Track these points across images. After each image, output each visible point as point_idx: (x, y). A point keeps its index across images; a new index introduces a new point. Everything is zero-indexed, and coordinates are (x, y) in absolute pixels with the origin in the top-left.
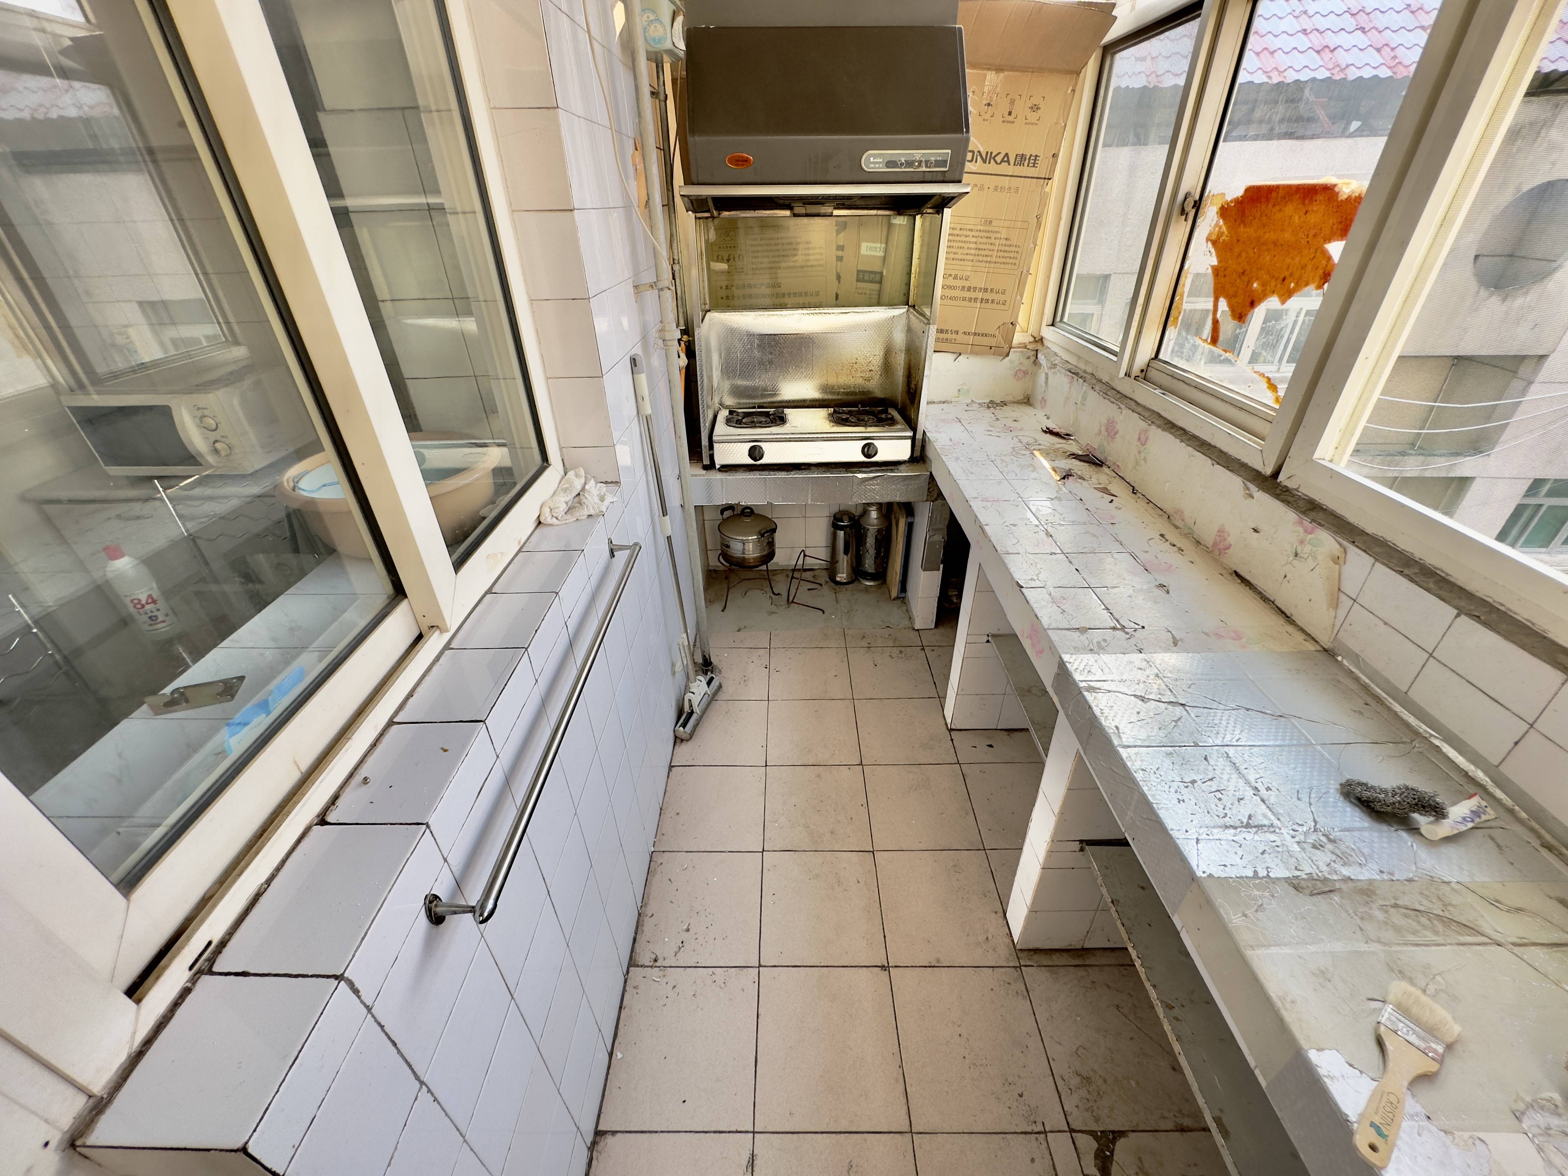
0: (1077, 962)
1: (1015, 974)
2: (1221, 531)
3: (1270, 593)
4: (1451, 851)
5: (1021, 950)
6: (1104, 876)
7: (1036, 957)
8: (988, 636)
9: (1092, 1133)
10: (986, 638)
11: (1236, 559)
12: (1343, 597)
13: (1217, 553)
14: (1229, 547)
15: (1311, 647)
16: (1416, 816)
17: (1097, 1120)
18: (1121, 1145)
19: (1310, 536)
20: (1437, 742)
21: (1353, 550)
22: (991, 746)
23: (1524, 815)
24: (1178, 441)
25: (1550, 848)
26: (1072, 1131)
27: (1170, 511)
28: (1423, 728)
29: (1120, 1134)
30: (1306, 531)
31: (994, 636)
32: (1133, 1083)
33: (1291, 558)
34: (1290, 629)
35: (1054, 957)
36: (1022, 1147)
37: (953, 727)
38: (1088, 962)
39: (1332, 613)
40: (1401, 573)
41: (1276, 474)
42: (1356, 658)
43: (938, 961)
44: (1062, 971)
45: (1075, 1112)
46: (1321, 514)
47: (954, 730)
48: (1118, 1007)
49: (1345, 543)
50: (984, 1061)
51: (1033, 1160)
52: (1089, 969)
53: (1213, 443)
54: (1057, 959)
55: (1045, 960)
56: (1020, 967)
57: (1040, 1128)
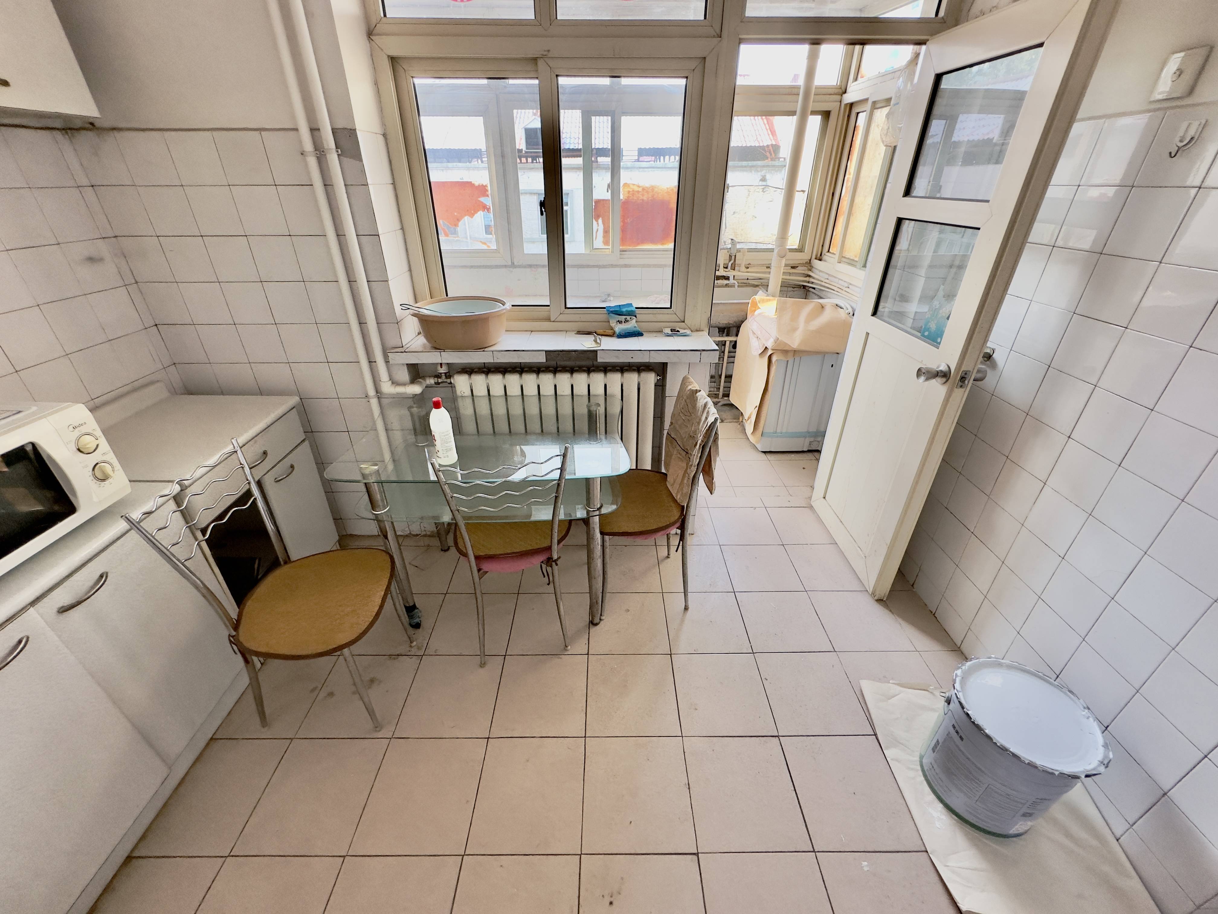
13: (510, 294)
14: (513, 290)
30: (534, 272)
33: (535, 280)
41: (513, 263)
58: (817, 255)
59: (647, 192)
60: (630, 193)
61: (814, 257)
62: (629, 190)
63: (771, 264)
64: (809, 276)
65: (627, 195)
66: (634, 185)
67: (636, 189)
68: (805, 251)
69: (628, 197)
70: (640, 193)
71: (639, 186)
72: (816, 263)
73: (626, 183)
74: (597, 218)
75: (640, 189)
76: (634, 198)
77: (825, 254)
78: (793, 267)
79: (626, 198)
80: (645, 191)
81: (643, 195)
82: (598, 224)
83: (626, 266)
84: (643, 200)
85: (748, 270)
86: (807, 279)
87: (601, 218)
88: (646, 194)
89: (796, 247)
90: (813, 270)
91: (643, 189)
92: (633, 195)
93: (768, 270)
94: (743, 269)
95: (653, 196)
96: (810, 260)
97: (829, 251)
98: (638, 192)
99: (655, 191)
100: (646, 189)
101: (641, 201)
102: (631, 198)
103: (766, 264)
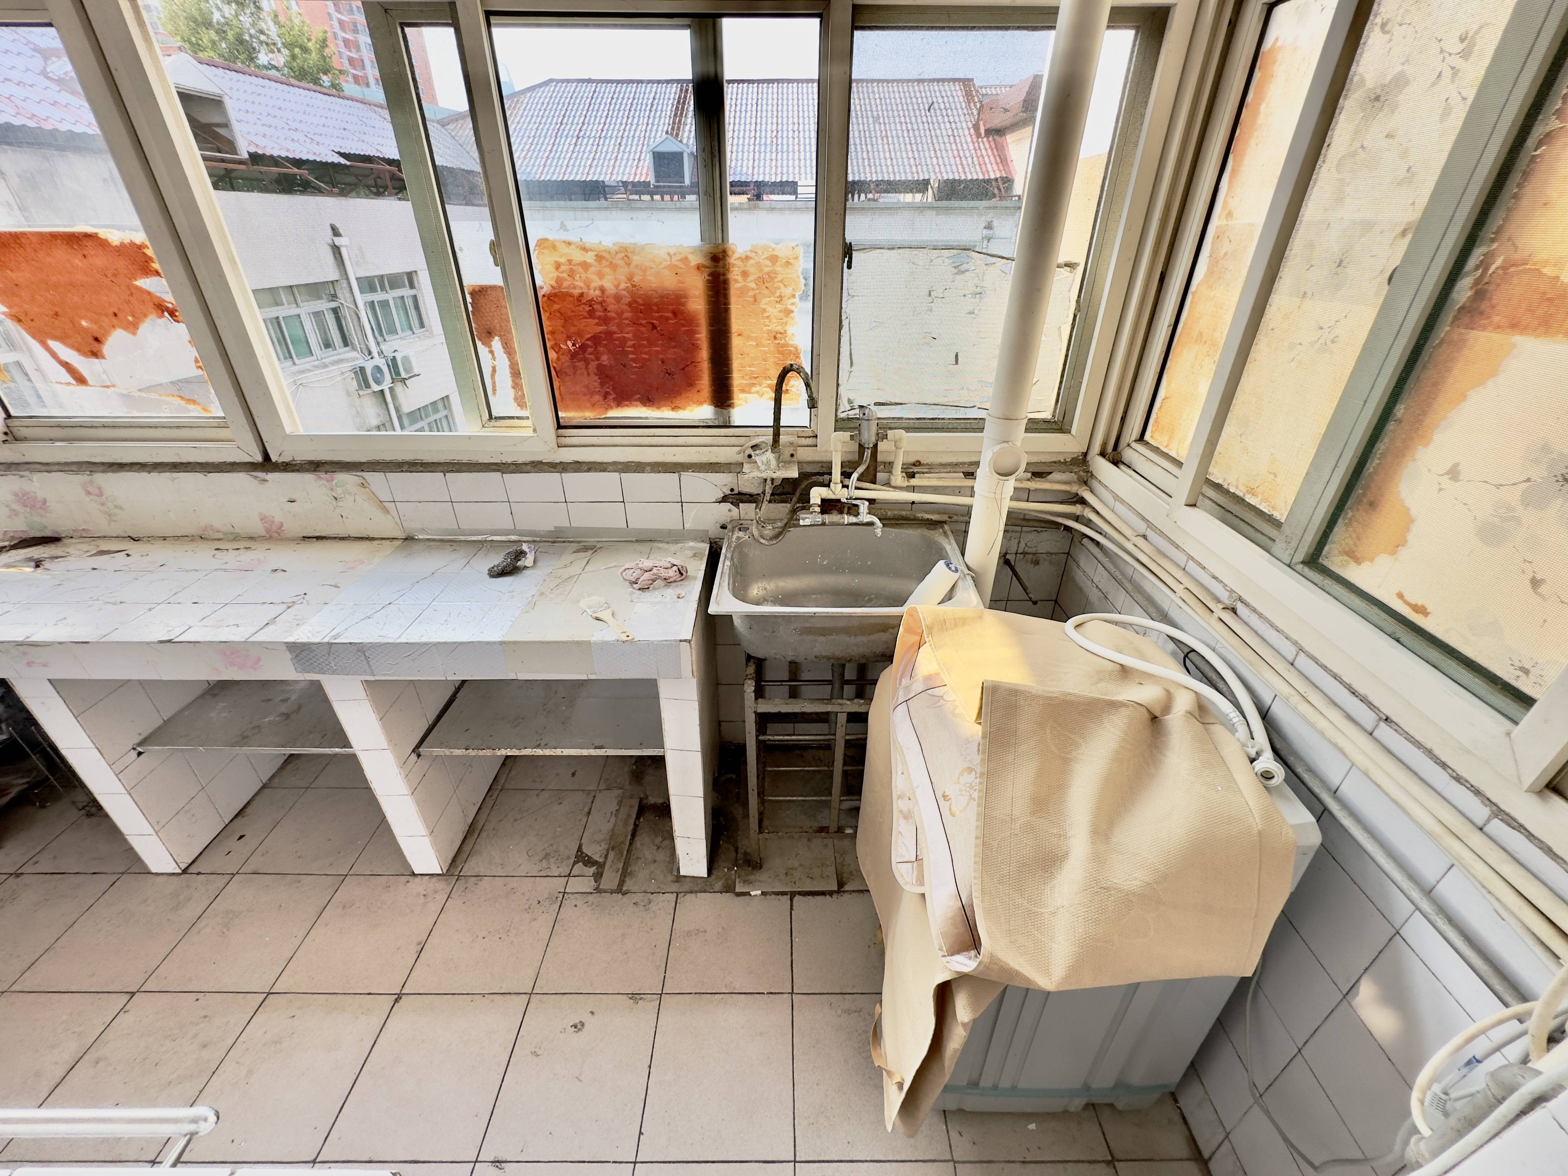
0: (476, 834)
1: (462, 881)
2: (263, 518)
3: (343, 533)
4: (539, 564)
5: (448, 870)
6: (447, 747)
7: (458, 862)
8: (134, 749)
9: (575, 863)
10: (134, 754)
11: (294, 528)
12: (387, 505)
13: (276, 535)
14: (282, 525)
15: (397, 543)
16: (519, 563)
17: (569, 858)
18: (585, 850)
19: (334, 483)
20: (490, 539)
21: (366, 475)
22: (241, 837)
23: (538, 539)
24: (145, 474)
25: (554, 542)
26: (569, 875)
27: (199, 533)
28: (480, 538)
29: (580, 849)
30: (328, 481)
31: (140, 744)
32: (558, 829)
33: (334, 503)
34: (376, 542)
35: (465, 849)
36: (567, 911)
37: (183, 866)
38: (480, 827)
39: (389, 517)
40: (402, 471)
41: (266, 456)
42: (423, 530)
43: (419, 943)
44: (477, 847)
45: (560, 870)
46: (326, 466)
47: (187, 868)
48: (515, 820)
49: (359, 474)
50: (509, 923)
51: (576, 906)
52: (485, 828)
53: (184, 461)
54: (467, 848)
55: (464, 856)
56: (459, 876)
57: (561, 895)
58: (1104, 444)
59: (613, 267)
60: (563, 268)
61: (1096, 448)
62: (558, 259)
63: (977, 464)
64: (1083, 502)
65: (555, 274)
66: (569, 244)
67: (578, 256)
68: (1073, 431)
69: (559, 280)
70: (592, 269)
71: (585, 249)
72: (1102, 467)
73: (546, 239)
74: (488, 334)
75: (590, 258)
76: (577, 283)
77: (1129, 445)
78: (1037, 475)
79: (553, 283)
80: (604, 263)
81: (601, 275)
82: (491, 352)
83: (578, 467)
84: (602, 290)
85: (914, 482)
86: (1077, 509)
87: (497, 338)
88: (607, 270)
89: (1047, 415)
90: (1095, 484)
91: (599, 258)
92: (572, 273)
93: (968, 482)
94: (898, 478)
95: (630, 279)
96: (1085, 454)
97: (1141, 439)
98: (585, 265)
99: (634, 263)
100: (607, 255)
101: (598, 293)
102: (565, 284)
103: (963, 464)
